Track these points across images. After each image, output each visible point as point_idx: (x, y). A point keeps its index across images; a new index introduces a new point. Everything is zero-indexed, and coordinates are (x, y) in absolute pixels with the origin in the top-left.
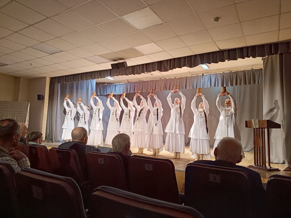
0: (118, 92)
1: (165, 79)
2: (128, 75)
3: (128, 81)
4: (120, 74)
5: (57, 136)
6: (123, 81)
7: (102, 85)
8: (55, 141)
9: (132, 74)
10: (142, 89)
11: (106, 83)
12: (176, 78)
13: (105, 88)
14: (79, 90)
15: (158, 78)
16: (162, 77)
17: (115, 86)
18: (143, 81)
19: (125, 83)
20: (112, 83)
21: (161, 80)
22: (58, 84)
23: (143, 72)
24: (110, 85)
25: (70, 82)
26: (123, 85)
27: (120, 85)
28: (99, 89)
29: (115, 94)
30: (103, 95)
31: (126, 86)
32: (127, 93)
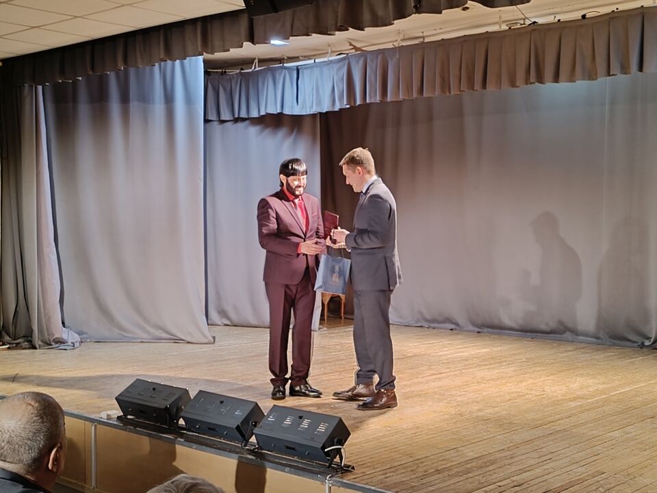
0: (308, 105)
1: (532, 27)
2: (331, 33)
3: (354, 46)
4: (294, 28)
5: (49, 318)
6: (329, 46)
7: (238, 71)
8: (42, 341)
9: (350, 29)
10: (419, 84)
11: (255, 59)
12: (587, 16)
13: (251, 86)
14: (131, 104)
15: (497, 23)
16: (516, 17)
17: (295, 72)
18: (427, 40)
19: (339, 59)
20: (284, 59)
21: (513, 34)
22: (36, 88)
23: (402, 15)
24: (273, 71)
25: (80, 78)
26: (333, 68)
27: (318, 68)
28: (225, 89)
29: (297, 111)
30: (243, 120)
31: (345, 70)
32: (353, 105)
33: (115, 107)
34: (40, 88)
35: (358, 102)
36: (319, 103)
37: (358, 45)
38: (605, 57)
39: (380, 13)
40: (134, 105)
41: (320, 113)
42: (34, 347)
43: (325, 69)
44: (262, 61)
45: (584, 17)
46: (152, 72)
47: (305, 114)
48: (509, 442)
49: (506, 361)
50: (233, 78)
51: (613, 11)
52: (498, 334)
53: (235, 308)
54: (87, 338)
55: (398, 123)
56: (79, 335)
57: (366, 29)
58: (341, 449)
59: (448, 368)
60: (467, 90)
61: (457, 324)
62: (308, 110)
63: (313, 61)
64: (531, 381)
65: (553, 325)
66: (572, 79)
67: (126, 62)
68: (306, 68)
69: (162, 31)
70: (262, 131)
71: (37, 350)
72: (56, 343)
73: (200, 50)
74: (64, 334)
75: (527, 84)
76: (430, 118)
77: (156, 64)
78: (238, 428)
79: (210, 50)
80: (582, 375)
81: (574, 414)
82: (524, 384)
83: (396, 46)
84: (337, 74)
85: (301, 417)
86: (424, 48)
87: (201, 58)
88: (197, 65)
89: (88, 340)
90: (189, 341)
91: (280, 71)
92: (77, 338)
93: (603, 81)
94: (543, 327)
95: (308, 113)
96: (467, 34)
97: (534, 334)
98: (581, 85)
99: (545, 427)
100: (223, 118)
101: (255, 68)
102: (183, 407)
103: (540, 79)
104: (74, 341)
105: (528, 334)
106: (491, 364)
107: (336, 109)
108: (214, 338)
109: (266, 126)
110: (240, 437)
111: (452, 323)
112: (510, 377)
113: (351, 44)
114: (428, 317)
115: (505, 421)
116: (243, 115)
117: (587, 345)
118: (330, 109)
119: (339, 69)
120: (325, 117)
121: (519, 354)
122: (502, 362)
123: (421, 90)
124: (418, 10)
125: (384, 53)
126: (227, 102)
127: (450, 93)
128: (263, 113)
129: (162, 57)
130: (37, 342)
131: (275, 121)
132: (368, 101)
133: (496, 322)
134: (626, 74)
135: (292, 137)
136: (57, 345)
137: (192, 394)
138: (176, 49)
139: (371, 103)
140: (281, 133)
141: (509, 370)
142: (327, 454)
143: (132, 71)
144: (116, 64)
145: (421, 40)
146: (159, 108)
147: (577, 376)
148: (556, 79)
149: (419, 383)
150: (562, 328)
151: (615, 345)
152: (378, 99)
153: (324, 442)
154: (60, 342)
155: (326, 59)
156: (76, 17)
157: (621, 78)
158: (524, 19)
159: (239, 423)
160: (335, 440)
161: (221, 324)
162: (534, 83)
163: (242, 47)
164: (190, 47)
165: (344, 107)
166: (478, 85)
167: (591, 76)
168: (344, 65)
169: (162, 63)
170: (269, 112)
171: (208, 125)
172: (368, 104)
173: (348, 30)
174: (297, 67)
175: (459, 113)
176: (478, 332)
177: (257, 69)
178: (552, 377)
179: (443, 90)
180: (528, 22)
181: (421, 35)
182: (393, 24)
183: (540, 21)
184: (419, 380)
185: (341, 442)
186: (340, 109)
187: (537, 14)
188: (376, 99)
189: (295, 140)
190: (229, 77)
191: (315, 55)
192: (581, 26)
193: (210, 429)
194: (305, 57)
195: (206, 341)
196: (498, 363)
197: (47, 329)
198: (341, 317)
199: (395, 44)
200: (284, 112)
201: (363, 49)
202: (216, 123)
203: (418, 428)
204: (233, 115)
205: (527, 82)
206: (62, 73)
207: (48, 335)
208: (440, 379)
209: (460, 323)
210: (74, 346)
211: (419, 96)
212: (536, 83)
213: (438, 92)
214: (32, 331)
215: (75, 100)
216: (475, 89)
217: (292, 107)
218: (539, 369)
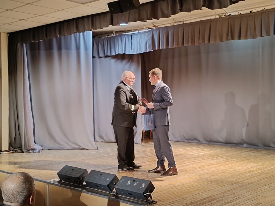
1: (229, 17)
2: (145, 21)
3: (155, 25)
4: (130, 19)
5: (29, 140)
6: (144, 25)
7: (107, 36)
8: (26, 149)
9: (153, 19)
10: (182, 41)
11: (114, 31)
12: (252, 12)
13: (112, 42)
14: (62, 51)
15: (215, 15)
16: (222, 13)
17: (130, 36)
18: (185, 22)
19: (149, 31)
20: (125, 31)
21: (221, 20)
22: (23, 44)
23: (174, 13)
24: (121, 36)
25: (41, 40)
26: (146, 34)
27: (140, 35)
28: (101, 44)
29: (131, 53)
30: (109, 56)
31: (151, 35)
32: (154, 50)
33: (55, 52)
34: (25, 45)
35: (157, 49)
36: (140, 49)
37: (156, 25)
38: (260, 28)
39: (166, 12)
40: (63, 51)
41: (141, 53)
42: (23, 152)
43: (143, 35)
44: (116, 32)
45: (251, 12)
46: (71, 38)
47: (134, 54)
48: (221, 190)
49: (220, 156)
50: (105, 39)
51: (263, 10)
52: (216, 145)
53: (106, 135)
54: (45, 148)
55: (173, 57)
56: (41, 146)
57: (159, 19)
58: (151, 194)
59: (196, 159)
60: (202, 43)
61: (199, 141)
62: (136, 52)
63: (137, 32)
64: (230, 165)
65: (239, 141)
66: (246, 38)
67: (60, 33)
68: (135, 35)
69: (75, 21)
70: (116, 61)
71: (24, 154)
72: (32, 150)
73: (91, 28)
74: (35, 146)
75: (227, 40)
76: (187, 55)
77: (73, 34)
78: (108, 185)
79: (95, 29)
80: (252, 162)
81: (249, 179)
82: (227, 166)
83: (172, 25)
84: (147, 37)
85: (134, 181)
86: (184, 25)
87: (91, 31)
88: (89, 34)
89: (45, 149)
90: (87, 149)
91: (124, 36)
92: (40, 148)
93: (259, 39)
94: (235, 141)
95: (136, 53)
96: (202, 20)
97: (231, 145)
98: (250, 40)
99: (236, 184)
100: (100, 56)
101: (113, 35)
102: (85, 177)
103: (233, 38)
104: (39, 149)
105: (229, 144)
106: (213, 158)
107: (147, 52)
108: (97, 147)
109: (118, 59)
110: (109, 189)
111: (197, 140)
112: (222, 163)
113: (153, 25)
114: (187, 138)
115: (220, 182)
116: (109, 54)
117: (254, 149)
118: (145, 52)
119: (149, 35)
120: (143, 55)
121: (225, 153)
122: (218, 157)
123: (183, 44)
124: (181, 11)
125: (167, 28)
126: (102, 49)
127: (195, 44)
128: (117, 54)
129: (75, 31)
130: (24, 150)
131: (122, 57)
132: (161, 48)
133: (215, 140)
134: (268, 36)
135: (129, 64)
136: (32, 151)
137: (89, 171)
138: (81, 28)
139: (162, 49)
140: (125, 62)
141: (221, 160)
142: (145, 196)
143: (62, 37)
144: (56, 34)
145: (183, 22)
146: (73, 52)
147: (250, 162)
148: (239, 38)
149: (184, 166)
150: (243, 142)
151: (266, 149)
152: (165, 47)
153: (144, 191)
154: (34, 149)
155: (143, 31)
156: (39, 15)
157: (266, 37)
158: (226, 13)
159: (108, 183)
160: (149, 191)
161: (100, 141)
162: (230, 40)
163: (108, 27)
164: (86, 27)
165: (150, 51)
166: (207, 41)
167: (254, 37)
168: (151, 33)
169: (75, 34)
170: (119, 53)
171: (94, 59)
172: (161, 49)
173: (152, 19)
174: (131, 34)
175: (199, 52)
176: (208, 144)
177: (114, 35)
178: (239, 163)
179: (192, 43)
180: (227, 15)
181: (183, 20)
182: (171, 17)
183: (232, 14)
184: (184, 165)
185: (151, 191)
186: (149, 52)
187: (231, 11)
188: (164, 47)
189: (130, 65)
190: (103, 39)
191: (138, 29)
192: (250, 16)
193: (96, 186)
194: (134, 30)
195: (94, 149)
196: (216, 157)
197: (28, 144)
198: (150, 138)
199: (172, 24)
200: (126, 53)
201: (159, 26)
202: (97, 58)
203: (183, 185)
204: (105, 55)
205: (227, 39)
206: (34, 39)
207: (29, 147)
208: (192, 164)
209: (200, 140)
210: (39, 151)
211: (182, 46)
212: (231, 40)
213: (190, 44)
214: (22, 145)
215: (39, 49)
216: (205, 42)
217: (129, 51)
218: (234, 159)
